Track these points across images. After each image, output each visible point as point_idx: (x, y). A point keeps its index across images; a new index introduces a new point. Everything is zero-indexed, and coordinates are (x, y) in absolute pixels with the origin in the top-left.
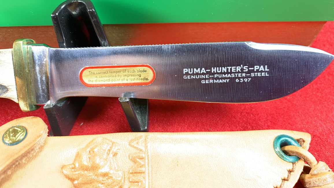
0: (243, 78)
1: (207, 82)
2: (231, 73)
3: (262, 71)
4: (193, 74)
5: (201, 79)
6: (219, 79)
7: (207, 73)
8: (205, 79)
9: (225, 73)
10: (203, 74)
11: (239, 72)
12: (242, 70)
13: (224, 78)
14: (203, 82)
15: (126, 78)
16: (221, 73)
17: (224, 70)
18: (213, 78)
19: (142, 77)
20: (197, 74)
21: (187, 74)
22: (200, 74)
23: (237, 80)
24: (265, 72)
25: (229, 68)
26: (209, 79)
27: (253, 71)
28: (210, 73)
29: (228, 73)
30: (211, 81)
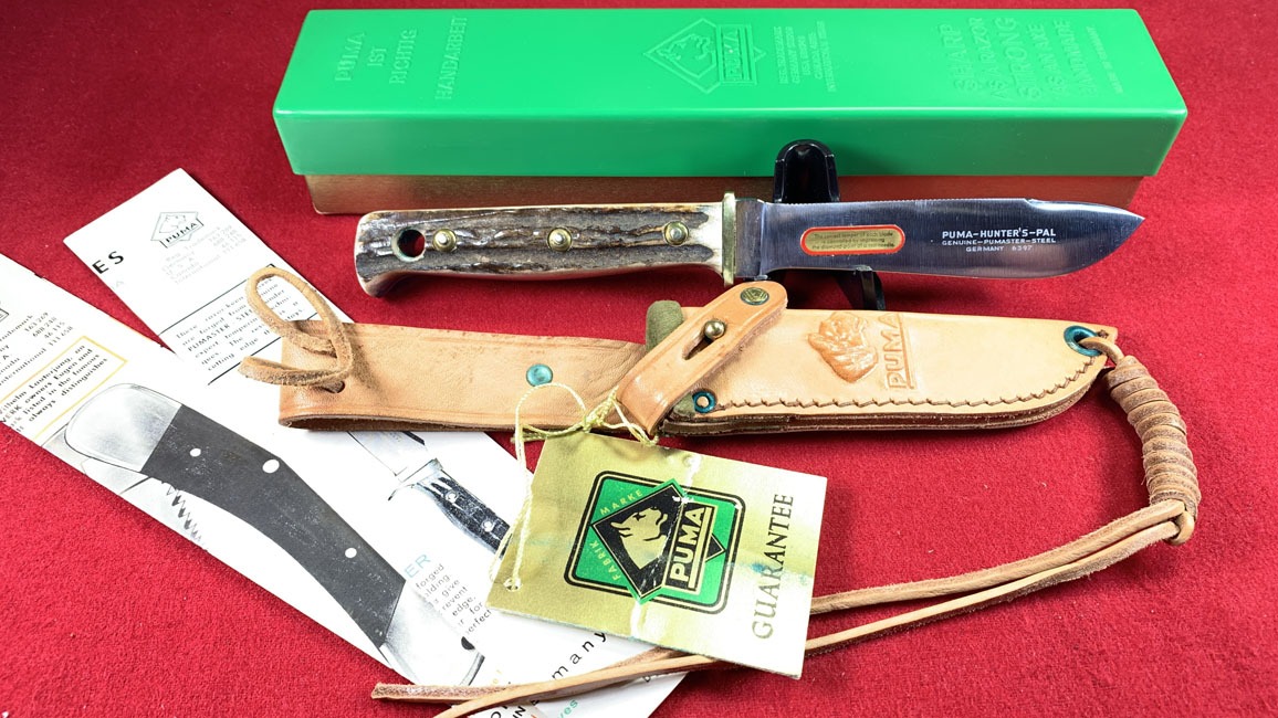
0: (1022, 245)
1: (974, 250)
2: (1006, 238)
3: (1046, 237)
4: (956, 239)
5: (965, 246)
6: (990, 246)
7: (975, 238)
8: (972, 246)
9: (997, 239)
10: (969, 239)
11: (1016, 237)
12: (1020, 234)
13: (997, 245)
14: (969, 250)
15: (864, 243)
16: (993, 238)
17: (997, 234)
18: (982, 245)
19: (886, 242)
20: (961, 239)
21: (947, 238)
22: (965, 239)
23: (1014, 248)
24: (1050, 237)
25: (1004, 231)
26: (977, 246)
27: (1034, 236)
28: (978, 238)
29: (1001, 238)
30: (980, 249)
